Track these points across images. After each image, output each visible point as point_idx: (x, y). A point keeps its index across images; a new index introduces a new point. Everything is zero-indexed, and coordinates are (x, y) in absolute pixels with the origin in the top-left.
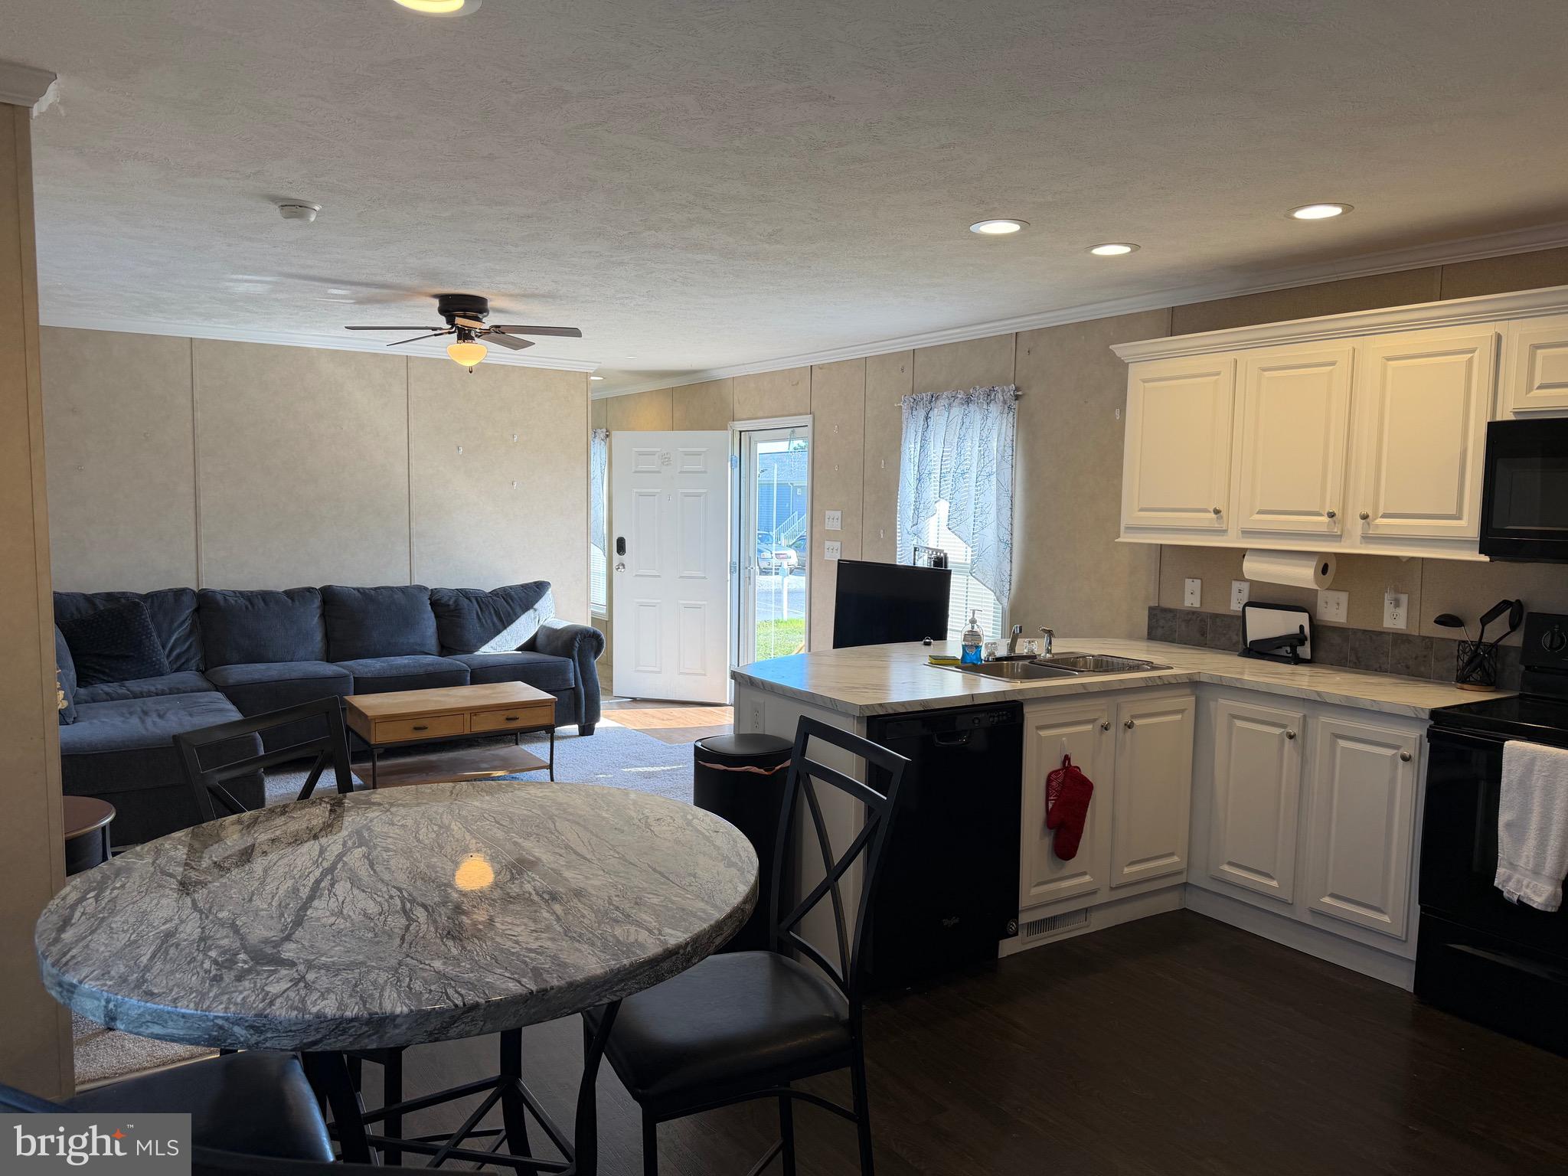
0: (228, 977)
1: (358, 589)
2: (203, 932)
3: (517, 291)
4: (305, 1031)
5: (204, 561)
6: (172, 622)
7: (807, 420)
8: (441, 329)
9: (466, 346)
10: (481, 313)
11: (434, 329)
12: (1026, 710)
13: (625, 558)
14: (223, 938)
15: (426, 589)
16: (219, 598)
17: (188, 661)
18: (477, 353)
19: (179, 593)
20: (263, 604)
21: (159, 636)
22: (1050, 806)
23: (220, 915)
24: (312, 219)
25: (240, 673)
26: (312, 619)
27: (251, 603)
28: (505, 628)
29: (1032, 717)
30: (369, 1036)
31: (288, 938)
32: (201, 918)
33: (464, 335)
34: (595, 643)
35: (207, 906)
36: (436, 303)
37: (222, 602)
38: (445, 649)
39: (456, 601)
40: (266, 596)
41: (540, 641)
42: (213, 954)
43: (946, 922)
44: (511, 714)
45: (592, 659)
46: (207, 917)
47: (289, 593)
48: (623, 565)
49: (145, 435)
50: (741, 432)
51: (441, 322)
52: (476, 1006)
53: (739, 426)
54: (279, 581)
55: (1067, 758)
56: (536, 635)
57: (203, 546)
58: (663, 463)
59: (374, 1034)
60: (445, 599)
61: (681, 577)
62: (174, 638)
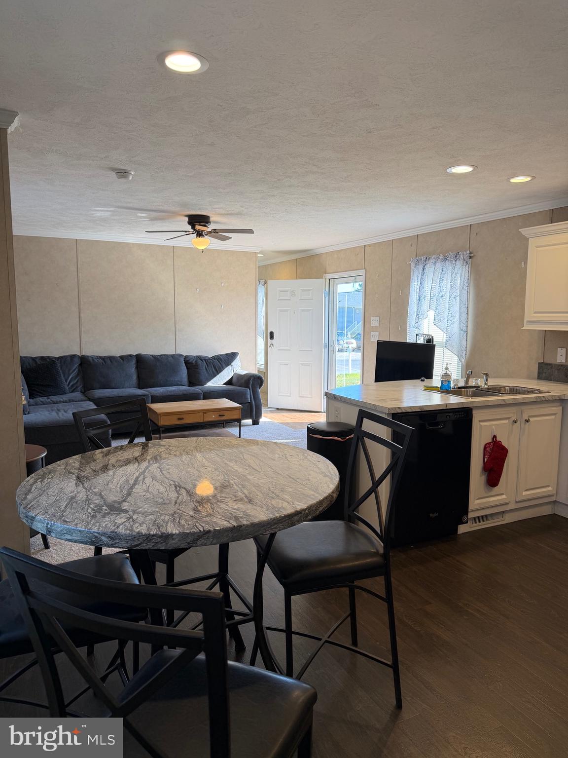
0: (99, 516)
1: (152, 356)
2: (87, 497)
3: (224, 212)
4: (133, 540)
5: (83, 342)
6: (69, 370)
7: (363, 272)
8: (189, 232)
9: (201, 239)
10: (207, 223)
11: (186, 232)
12: (474, 412)
13: (273, 341)
14: (96, 500)
15: (182, 355)
16: (90, 359)
17: (77, 387)
18: (205, 243)
19: (73, 357)
20: (109, 361)
21: (64, 376)
22: (486, 460)
23: (94, 491)
24: (130, 178)
25: (99, 393)
26: (132, 370)
27: (105, 362)
28: (218, 374)
29: (477, 416)
30: (161, 543)
31: (125, 501)
32: (86, 492)
33: (200, 234)
34: (259, 381)
35: (89, 487)
36: (187, 219)
37: (92, 361)
38: (191, 383)
39: (196, 361)
40: (111, 359)
41: (234, 380)
42: (92, 506)
43: (431, 515)
44: (221, 413)
45: (258, 389)
46: (89, 491)
47: (122, 357)
48: (273, 345)
49: (57, 284)
50: (329, 279)
51: (189, 228)
52: (209, 531)
53: (329, 276)
54: (117, 351)
55: (495, 437)
56: (232, 378)
57: (83, 335)
58: (292, 295)
59: (163, 543)
60: (190, 361)
61: (300, 350)
62: (70, 378)
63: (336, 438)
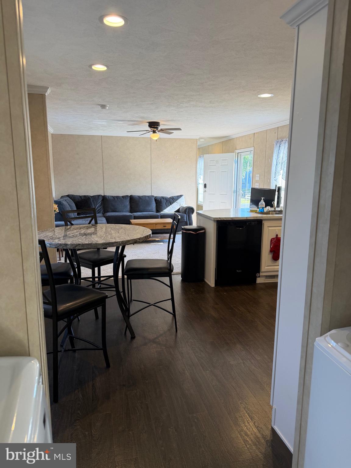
1: (138, 196)
3: (164, 120)
5: (105, 189)
6: (97, 202)
7: (252, 149)
8: (149, 131)
9: (155, 134)
10: (158, 126)
11: (147, 131)
12: (263, 222)
13: (206, 189)
15: (154, 196)
16: (107, 197)
17: (100, 211)
18: (156, 136)
19: (99, 196)
20: (116, 199)
21: (94, 205)
22: (272, 247)
24: (107, 108)
25: (109, 214)
26: (127, 203)
27: (114, 199)
28: (171, 204)
29: (266, 224)
33: (154, 132)
34: (192, 210)
36: (148, 124)
37: (108, 198)
38: (158, 211)
39: (160, 199)
40: (117, 197)
41: (181, 209)
43: (237, 271)
44: (165, 225)
45: (191, 214)
47: (123, 197)
48: (206, 191)
49: (92, 159)
50: (238, 153)
51: (149, 129)
53: (237, 151)
54: (121, 194)
55: (277, 235)
56: (179, 208)
57: (105, 185)
58: (217, 163)
60: (157, 199)
61: (221, 194)
62: (97, 206)
63: (192, 232)
